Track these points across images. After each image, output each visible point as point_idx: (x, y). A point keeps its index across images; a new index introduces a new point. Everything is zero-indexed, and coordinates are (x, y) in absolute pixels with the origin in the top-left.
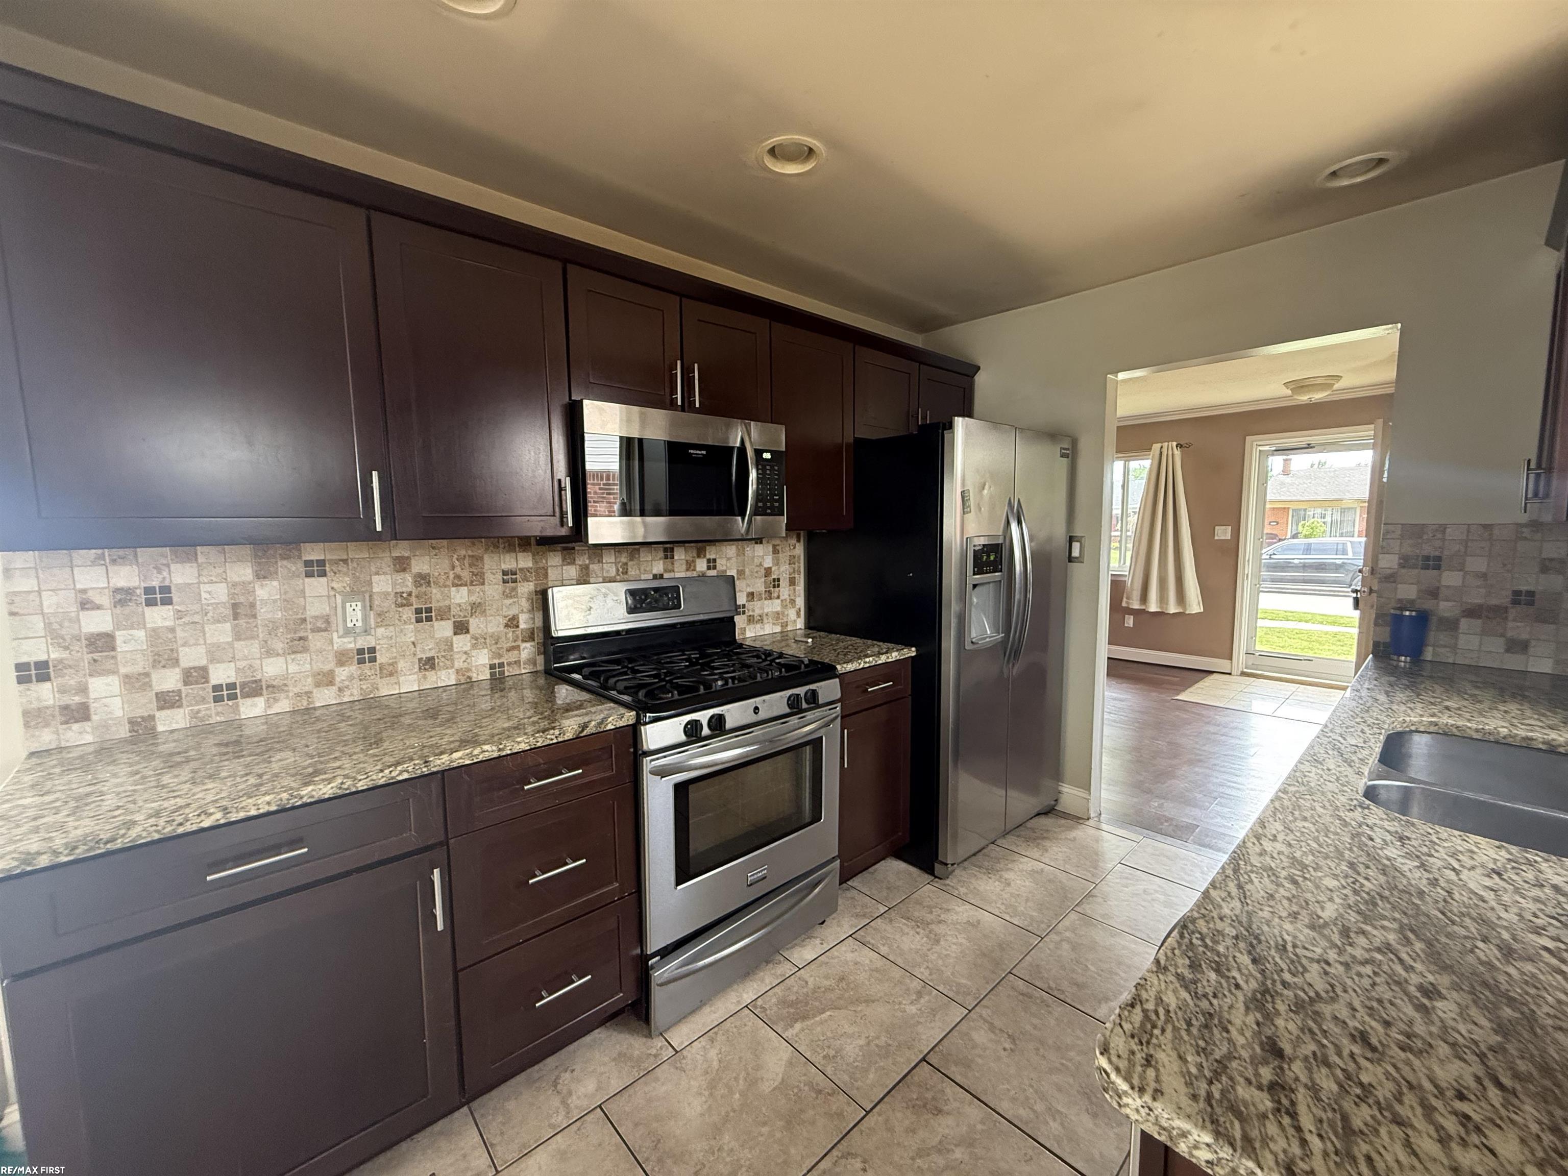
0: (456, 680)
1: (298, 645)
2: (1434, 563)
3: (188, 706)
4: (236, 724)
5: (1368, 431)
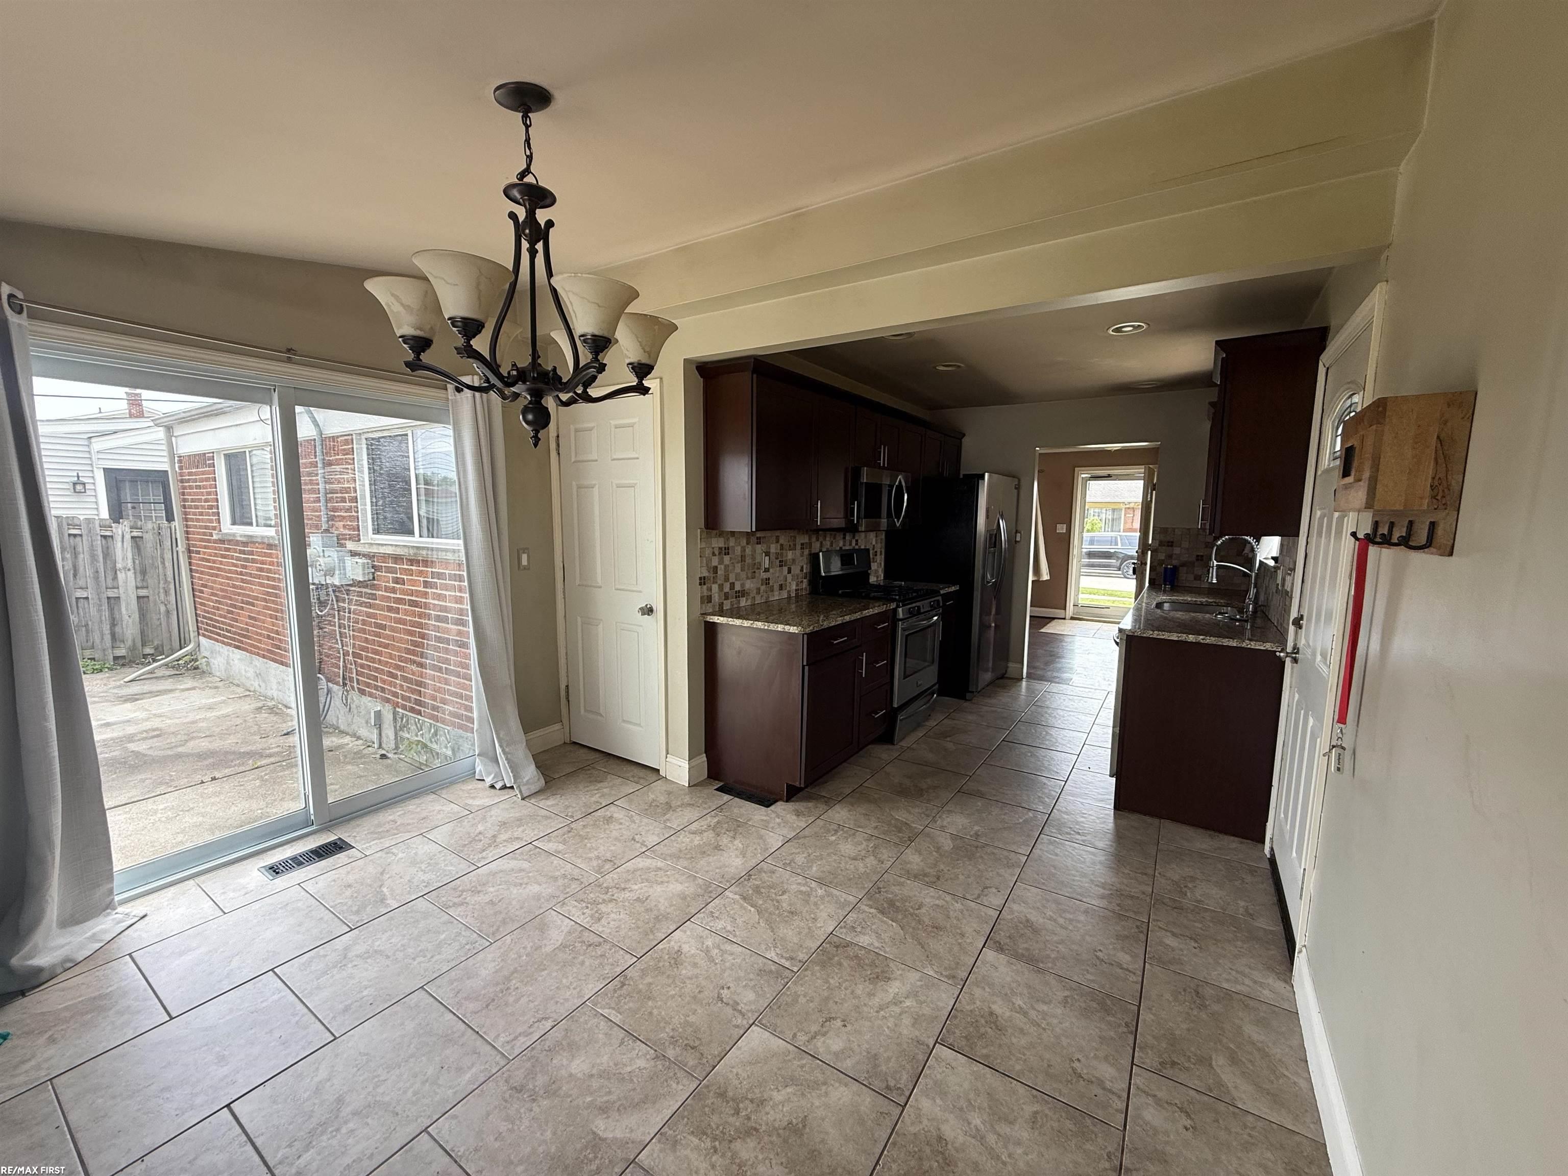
0: (787, 596)
1: (754, 575)
2: (1171, 544)
3: (731, 598)
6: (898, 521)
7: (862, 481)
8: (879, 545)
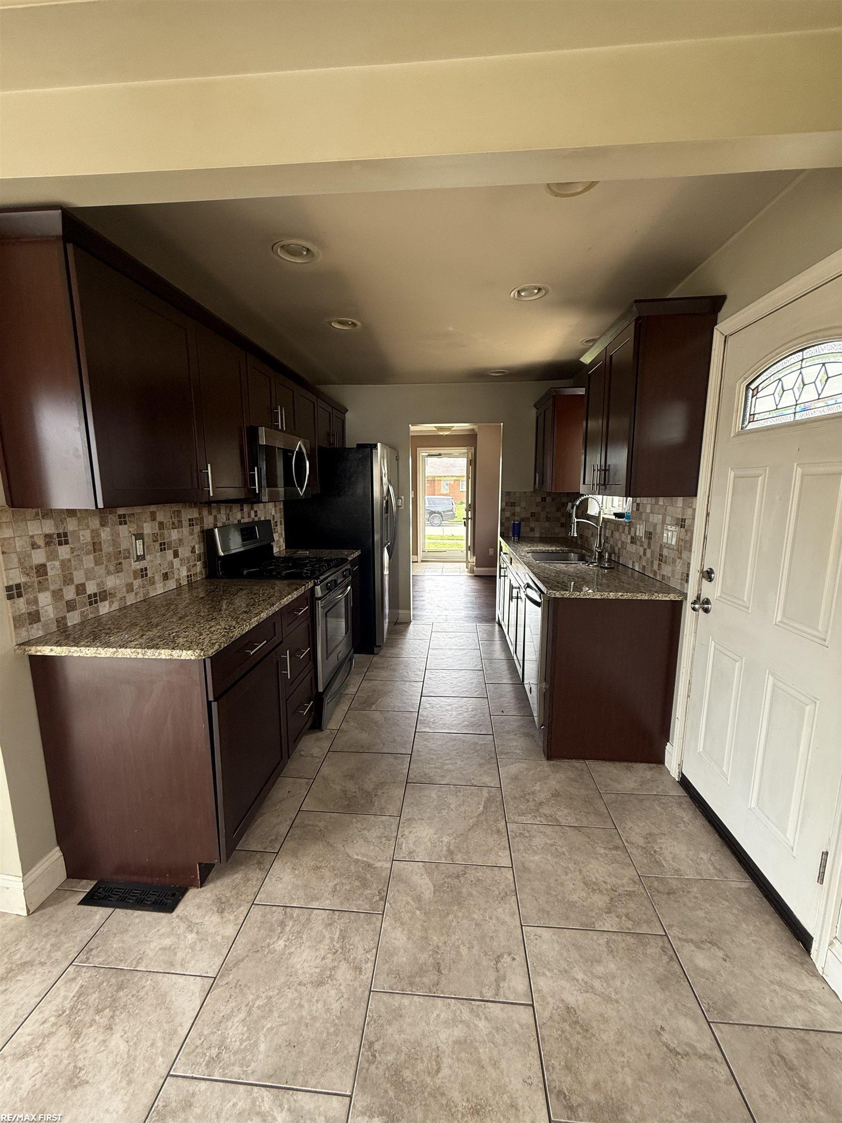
0: (177, 586)
1: (119, 567)
2: (513, 504)
3: (80, 609)
4: (98, 619)
5: (464, 450)
6: (301, 490)
7: (261, 443)
8: (279, 515)
